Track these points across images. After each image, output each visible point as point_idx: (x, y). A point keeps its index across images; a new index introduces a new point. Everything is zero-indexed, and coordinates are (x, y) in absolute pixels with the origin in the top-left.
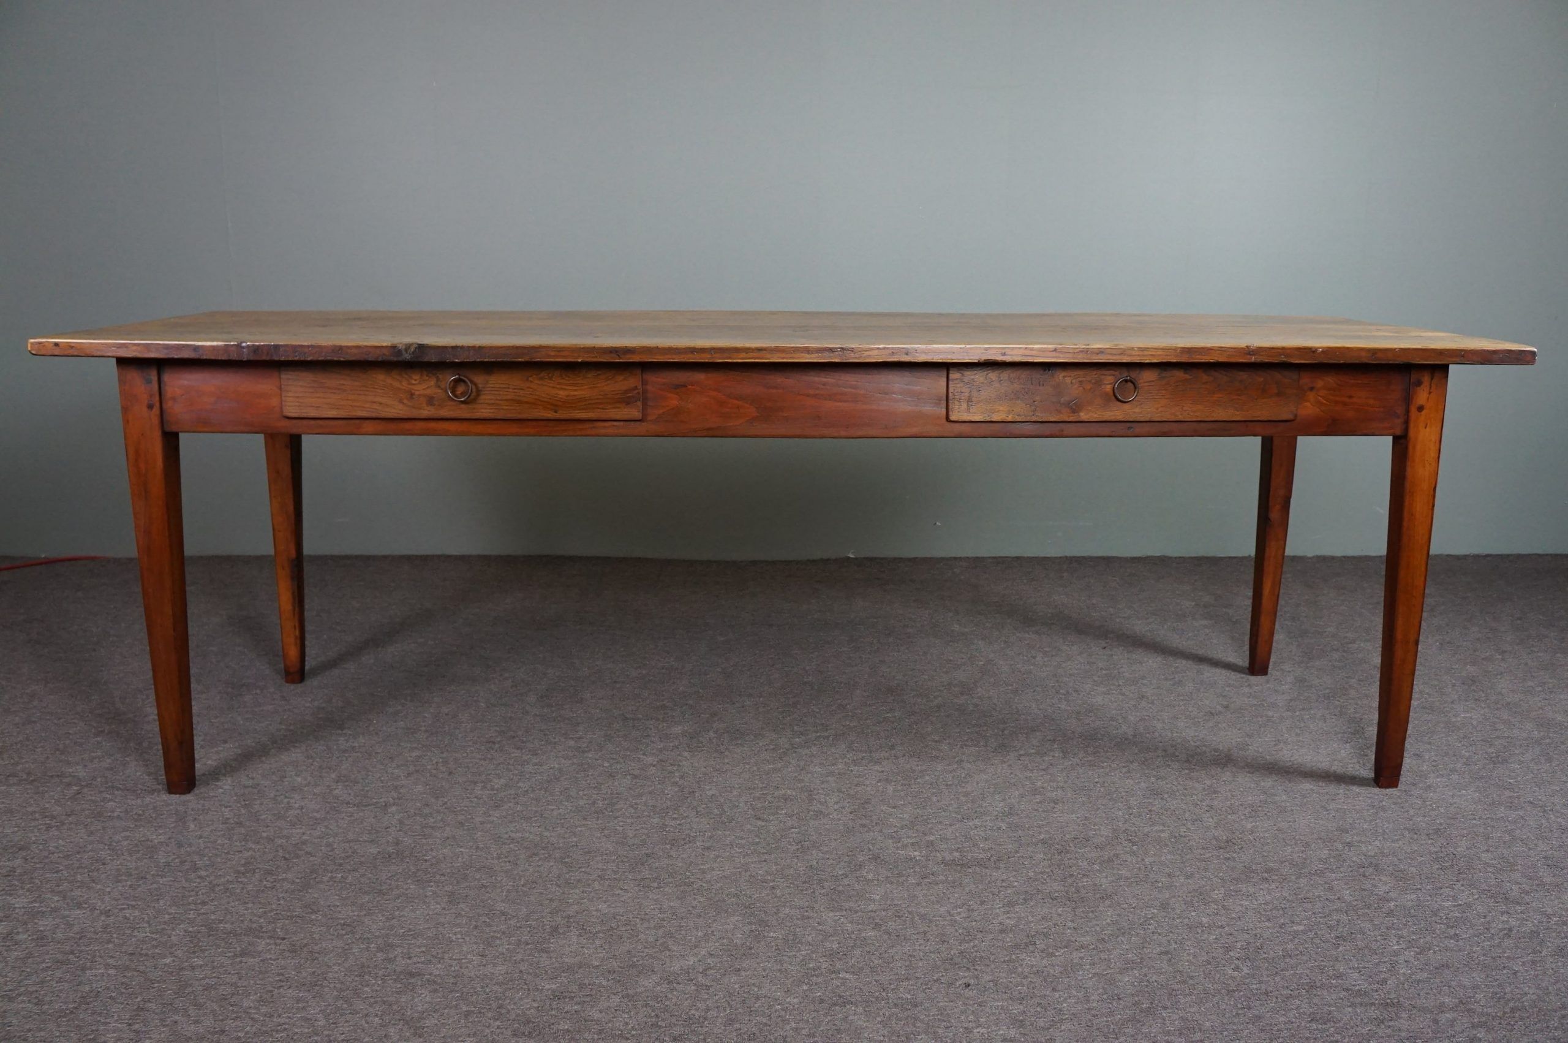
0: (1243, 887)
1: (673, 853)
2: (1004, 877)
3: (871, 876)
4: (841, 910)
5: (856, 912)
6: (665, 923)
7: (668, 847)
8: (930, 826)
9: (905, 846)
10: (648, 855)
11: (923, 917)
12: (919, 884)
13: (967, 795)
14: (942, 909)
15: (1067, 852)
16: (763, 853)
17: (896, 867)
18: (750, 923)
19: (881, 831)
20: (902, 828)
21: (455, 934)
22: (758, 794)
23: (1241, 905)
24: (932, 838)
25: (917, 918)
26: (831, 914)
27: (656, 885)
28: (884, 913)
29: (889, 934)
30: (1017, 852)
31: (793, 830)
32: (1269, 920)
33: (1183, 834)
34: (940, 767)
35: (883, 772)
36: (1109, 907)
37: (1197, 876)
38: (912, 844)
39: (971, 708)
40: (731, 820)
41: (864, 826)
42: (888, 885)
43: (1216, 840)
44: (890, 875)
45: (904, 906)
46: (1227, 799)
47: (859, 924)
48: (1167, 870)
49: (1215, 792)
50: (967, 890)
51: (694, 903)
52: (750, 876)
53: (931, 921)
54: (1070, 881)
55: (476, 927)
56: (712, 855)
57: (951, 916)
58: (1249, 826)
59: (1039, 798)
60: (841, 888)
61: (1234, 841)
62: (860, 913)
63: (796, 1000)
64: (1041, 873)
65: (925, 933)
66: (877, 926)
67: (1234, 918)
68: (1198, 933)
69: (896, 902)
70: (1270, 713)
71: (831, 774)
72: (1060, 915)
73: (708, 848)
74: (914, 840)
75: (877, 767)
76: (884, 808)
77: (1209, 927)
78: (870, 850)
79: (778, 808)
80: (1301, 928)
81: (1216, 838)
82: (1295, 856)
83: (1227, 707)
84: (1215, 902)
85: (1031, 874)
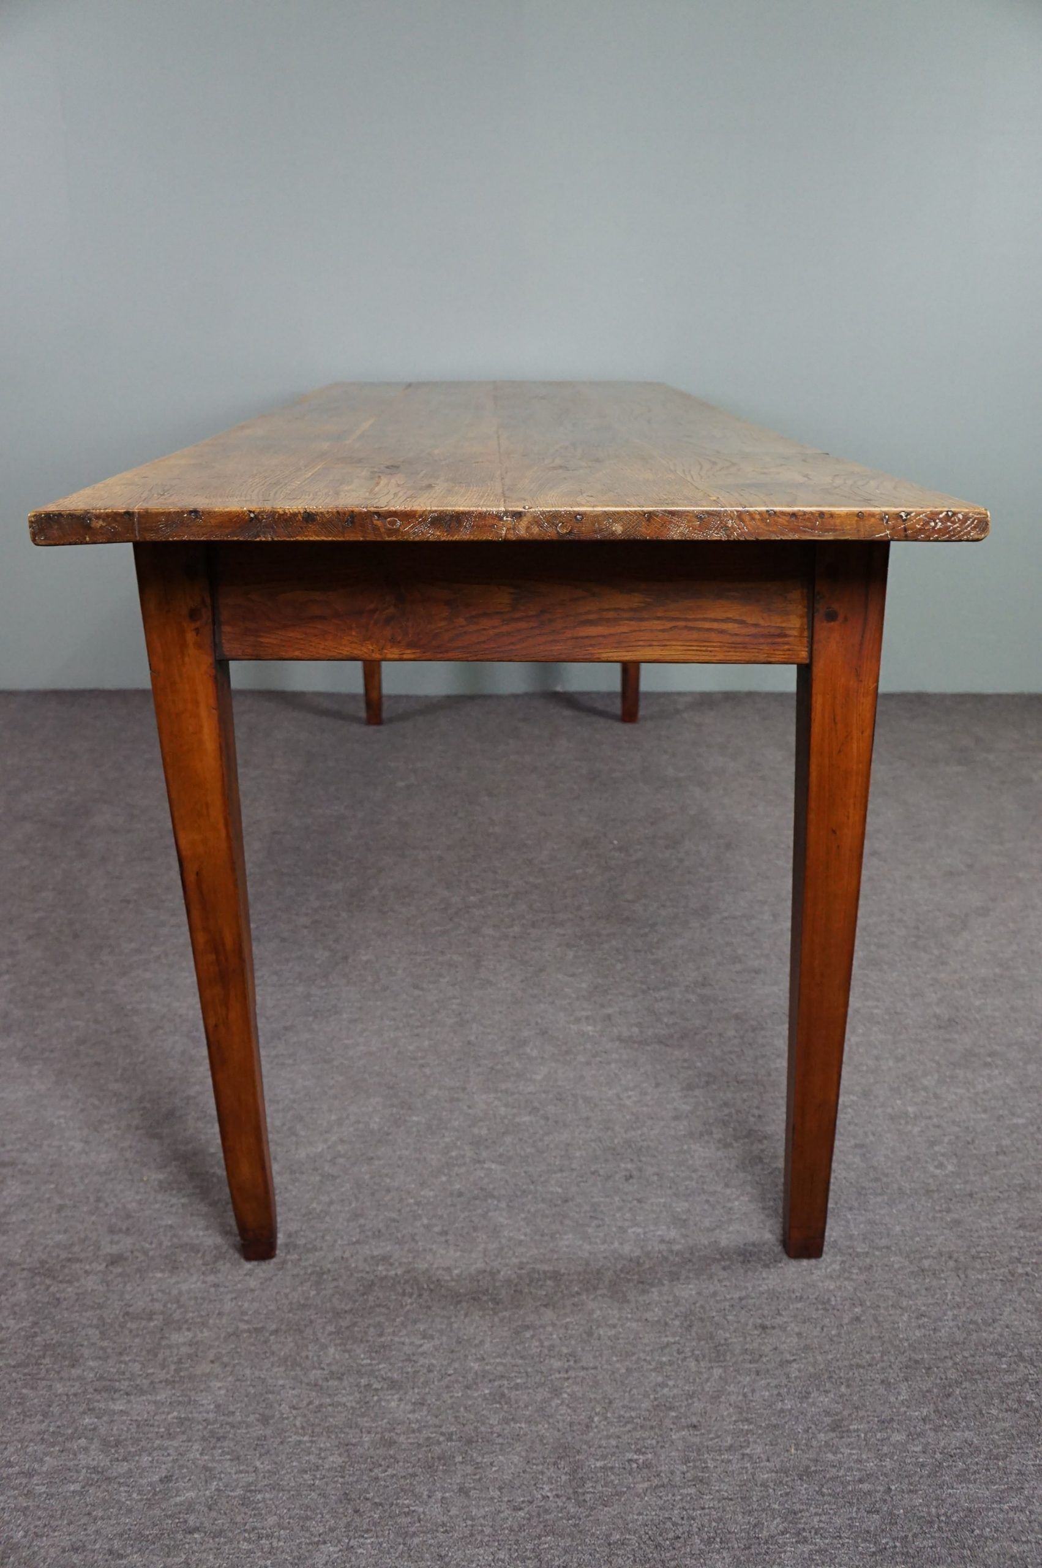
0: (960, 1073)
1: (315, 1027)
2: (687, 1055)
3: (535, 1053)
4: (496, 1091)
5: (513, 1094)
6: (295, 1105)
7: (311, 1019)
8: (609, 997)
9: (578, 1020)
10: (286, 1029)
11: (587, 1100)
12: (588, 1063)
13: (655, 962)
14: (610, 1092)
15: (763, 1029)
16: (417, 1027)
17: (566, 1043)
18: (392, 1106)
19: (553, 1003)
20: (578, 999)
21: (59, 1117)
22: (419, 959)
23: (956, 1094)
24: (609, 1011)
25: (581, 1101)
26: (484, 1097)
27: (291, 1061)
28: (544, 1096)
29: (547, 1119)
30: (705, 1028)
31: (454, 1001)
32: (985, 1111)
33: (898, 1010)
34: (629, 930)
35: (564, 935)
37: (908, 1059)
38: (587, 1018)
39: (675, 863)
40: (385, 989)
41: (534, 996)
42: (553, 1064)
43: (938, 1019)
44: (556, 1052)
45: (568, 1087)
46: (955, 972)
47: (513, 1107)
48: (875, 1052)
49: (943, 963)
50: (642, 1070)
51: (332, 1082)
52: (399, 1052)
53: (596, 1105)
54: (760, 1062)
55: (82, 1110)
56: (360, 1026)
57: (620, 1099)
58: (977, 1003)
59: (738, 967)
60: (499, 1067)
61: (957, 1020)
62: (516, 1096)
63: (432, 1193)
64: (730, 1052)
65: (588, 1118)
66: (534, 1110)
67: (945, 1108)
68: (900, 1124)
69: (560, 1083)
70: (1021, 875)
71: (506, 937)
72: (744, 1101)
73: (355, 1021)
74: (589, 1013)
75: (557, 930)
76: (560, 976)
77: (916, 1117)
78: (537, 1023)
79: (441, 975)
80: (1021, 1121)
81: (937, 1017)
82: (1027, 1038)
83: (970, 866)
84: (925, 1088)
85: (718, 1052)
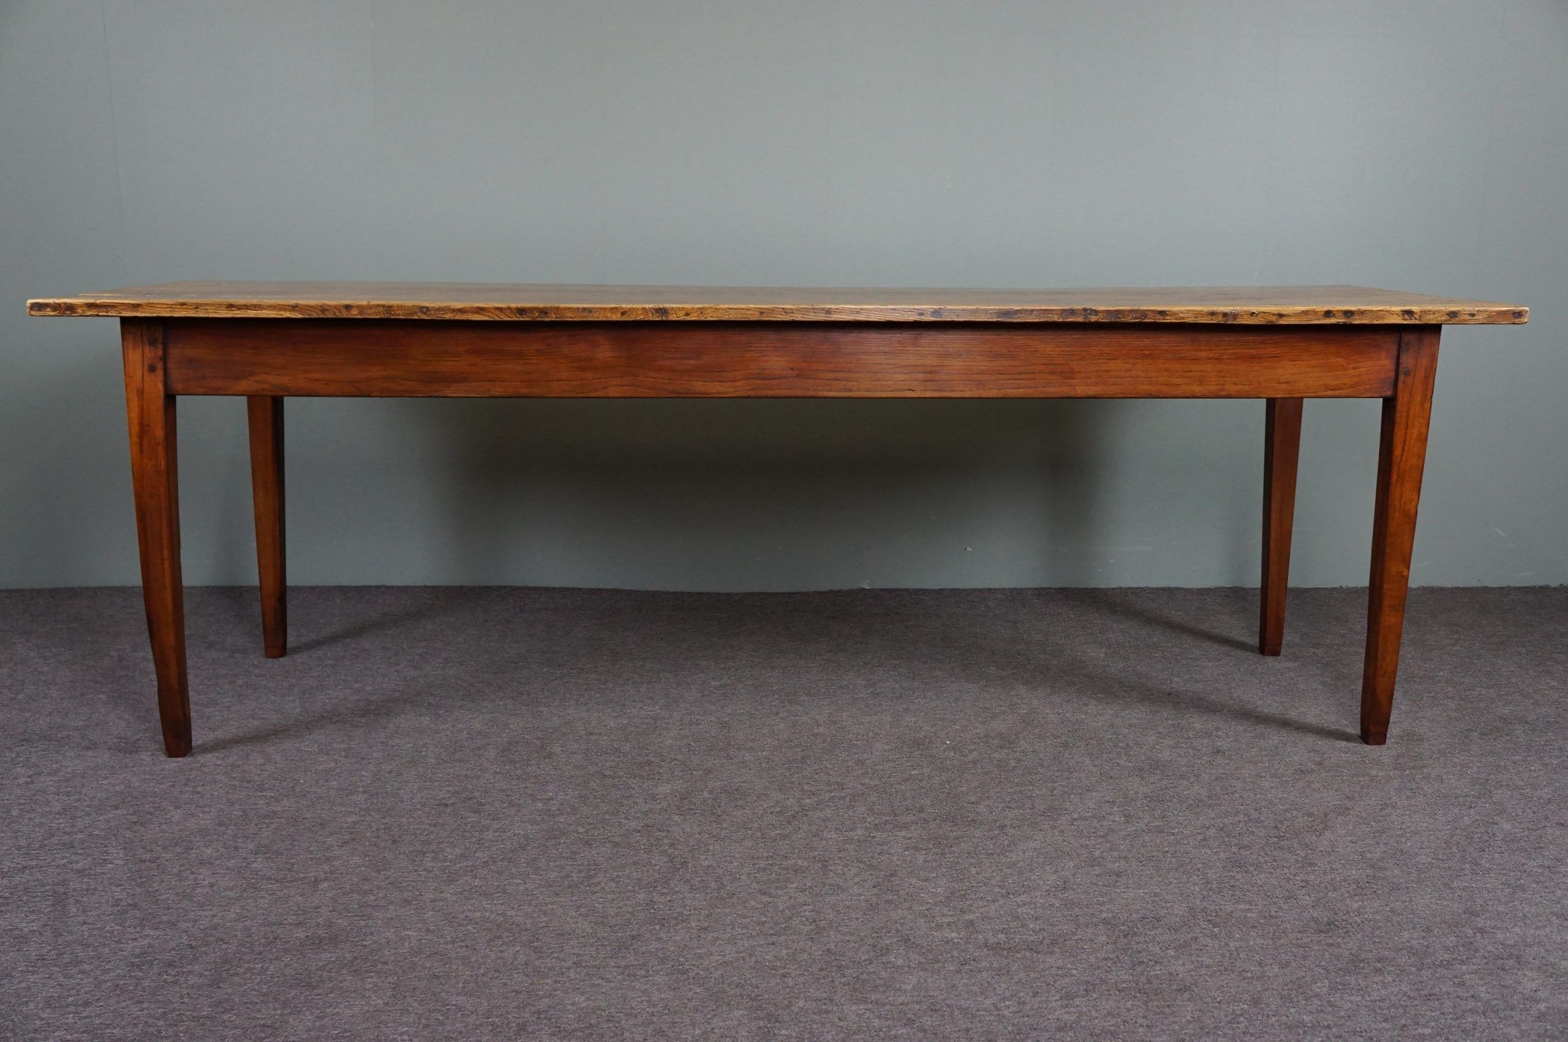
0: (1352, 980)
1: (662, 935)
2: (1060, 963)
3: (900, 962)
4: (866, 1002)
5: (884, 1005)
6: (655, 1019)
7: (657, 927)
8: (968, 902)
9: (940, 926)
10: (633, 937)
11: (964, 1011)
12: (958, 972)
13: (1011, 866)
14: (987, 1002)
15: (1135, 934)
16: (772, 935)
17: (931, 951)
18: (758, 1018)
19: (910, 908)
20: (936, 904)
21: (401, 1034)
22: (762, 864)
23: (1351, 1002)
24: (971, 917)
25: (957, 1012)
26: (854, 1008)
27: (643, 972)
28: (917, 1006)
29: (925, 1031)
30: (1074, 934)
31: (806, 907)
32: (1386, 1020)
33: (1273, 913)
34: (978, 833)
35: (910, 838)
36: (1189, 1000)
37: (1294, 965)
38: (949, 924)
39: (1013, 763)
40: (732, 895)
41: (890, 902)
42: (921, 973)
43: (1316, 922)
44: (923, 960)
45: (940, 997)
46: (1325, 873)
47: (887, 1019)
48: (1257, 958)
49: (1311, 864)
50: (1016, 978)
51: (690, 994)
52: (756, 962)
53: (974, 1016)
54: (1139, 969)
55: (426, 1026)
56: (711, 936)
57: (998, 1009)
58: (1355, 906)
59: (1098, 870)
60: (865, 976)
61: (1337, 923)
62: (888, 1007)
64: (1105, 959)
65: (968, 1030)
66: (910, 1022)
67: (1343, 1017)
68: (1299, 1034)
69: (931, 993)
70: (1374, 772)
71: (850, 841)
72: (1129, 1010)
73: (705, 929)
74: (950, 919)
75: (903, 833)
76: (913, 881)
77: (1313, 1026)
78: (898, 931)
79: (787, 880)
80: (1428, 1031)
81: (1315, 920)
82: (1414, 943)
83: (1320, 764)
84: (1317, 996)
85: (1092, 959)
